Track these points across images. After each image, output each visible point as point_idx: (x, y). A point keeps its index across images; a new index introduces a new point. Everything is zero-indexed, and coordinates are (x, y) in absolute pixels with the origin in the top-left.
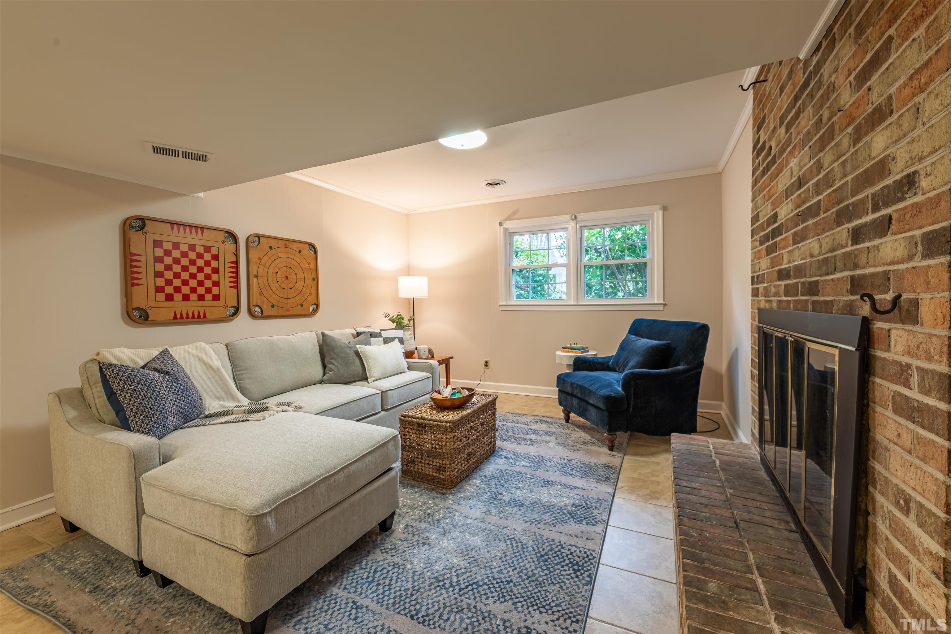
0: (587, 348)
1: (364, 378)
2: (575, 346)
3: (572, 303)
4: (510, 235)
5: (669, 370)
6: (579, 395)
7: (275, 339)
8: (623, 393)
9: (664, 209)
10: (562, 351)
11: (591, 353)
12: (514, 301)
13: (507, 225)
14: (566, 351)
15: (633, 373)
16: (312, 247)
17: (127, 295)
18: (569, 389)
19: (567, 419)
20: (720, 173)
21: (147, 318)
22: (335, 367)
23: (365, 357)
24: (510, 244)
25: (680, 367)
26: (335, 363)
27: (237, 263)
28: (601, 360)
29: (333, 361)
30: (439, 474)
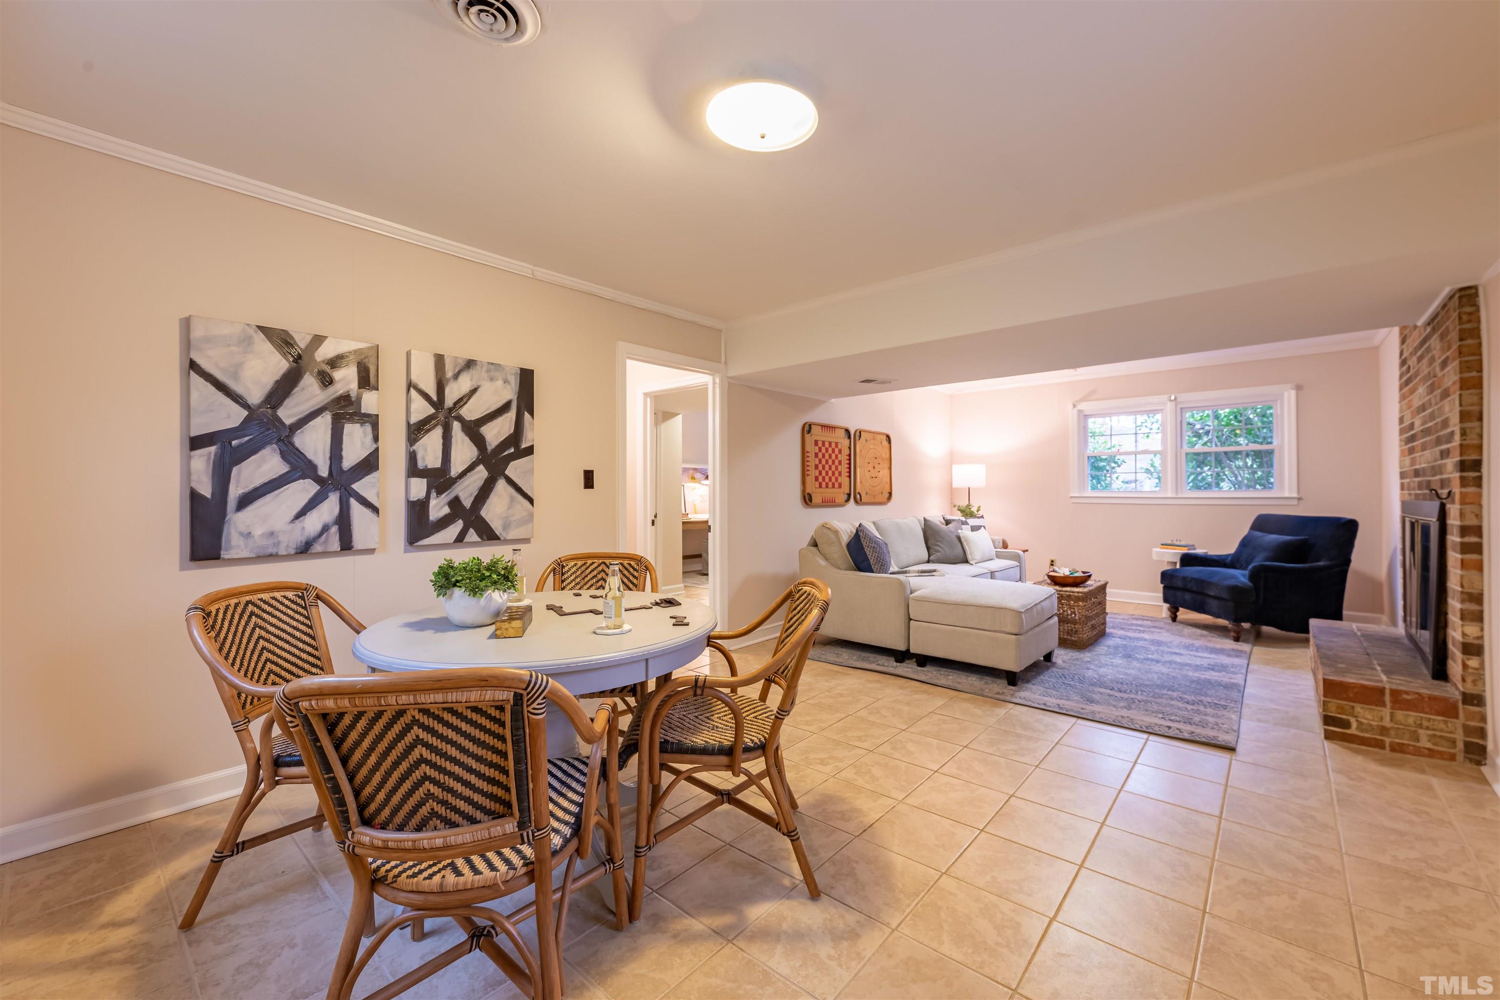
0: (1193, 546)
1: (966, 561)
2: (1178, 543)
3: (1169, 495)
4: (1084, 417)
5: (1307, 565)
6: (1195, 589)
7: (898, 520)
8: (1250, 584)
9: (1299, 388)
10: (1161, 548)
11: (1199, 551)
12: (1089, 493)
13: (1081, 406)
14: (1163, 548)
15: (1262, 565)
16: (888, 437)
17: (804, 483)
18: (1179, 584)
19: (1174, 618)
20: (1377, 348)
21: (811, 501)
22: (943, 550)
23: (966, 541)
24: (1085, 428)
25: (1321, 563)
26: (942, 545)
27: (850, 455)
28: (1215, 558)
29: (939, 543)
30: (1071, 636)
